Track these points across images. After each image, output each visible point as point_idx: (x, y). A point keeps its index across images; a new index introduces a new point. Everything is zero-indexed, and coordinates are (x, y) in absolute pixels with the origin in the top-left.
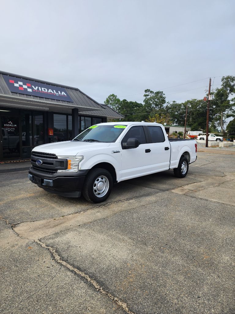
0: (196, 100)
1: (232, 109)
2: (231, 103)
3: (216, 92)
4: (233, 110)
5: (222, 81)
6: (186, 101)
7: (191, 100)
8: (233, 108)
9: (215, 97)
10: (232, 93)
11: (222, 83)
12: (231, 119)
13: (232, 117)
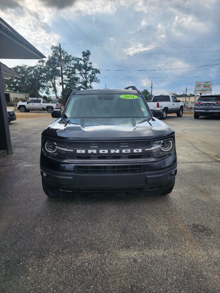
11: (52, 52)
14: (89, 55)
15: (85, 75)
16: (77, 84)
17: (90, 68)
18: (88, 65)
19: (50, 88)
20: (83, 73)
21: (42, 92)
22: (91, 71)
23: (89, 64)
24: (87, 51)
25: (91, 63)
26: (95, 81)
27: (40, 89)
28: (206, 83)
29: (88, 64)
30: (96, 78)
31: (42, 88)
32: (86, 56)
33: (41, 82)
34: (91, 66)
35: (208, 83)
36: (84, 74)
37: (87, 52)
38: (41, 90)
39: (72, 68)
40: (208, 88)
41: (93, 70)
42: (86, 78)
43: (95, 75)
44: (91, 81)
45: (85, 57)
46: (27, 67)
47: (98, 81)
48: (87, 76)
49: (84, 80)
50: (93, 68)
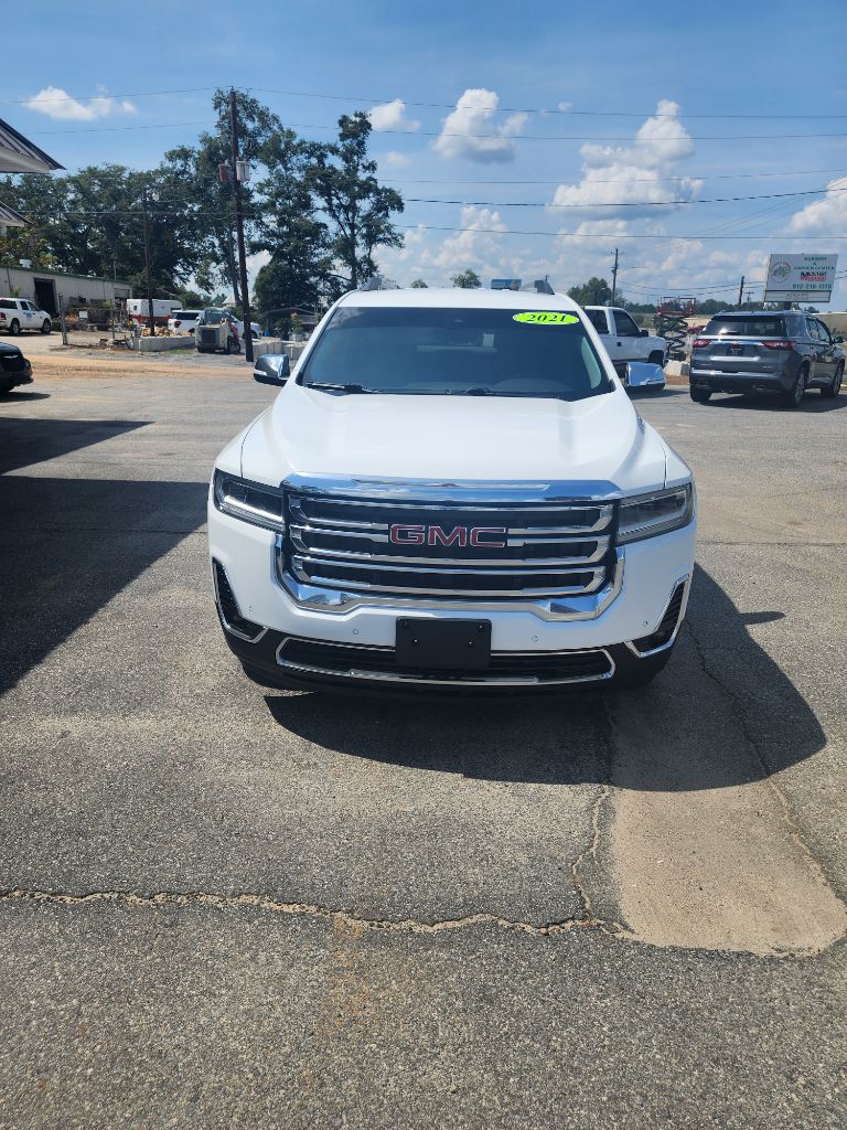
0: (122, 169)
1: (262, 223)
2: (257, 198)
3: (200, 147)
4: (268, 226)
5: (216, 108)
6: (85, 168)
7: (104, 168)
8: (264, 219)
9: (198, 169)
10: (252, 162)
11: (215, 117)
12: (265, 258)
13: (266, 252)
14: (365, 133)
15: (350, 215)
16: (316, 251)
17: (368, 188)
18: (362, 176)
19: (214, 264)
20: (340, 206)
21: (181, 278)
22: (373, 198)
23: (365, 168)
24: (356, 115)
25: (372, 167)
26: (384, 240)
27: (178, 268)
28: (810, 263)
29: (360, 167)
30: (388, 229)
31: (185, 260)
32: (354, 135)
33: (181, 237)
34: (371, 179)
35: (820, 263)
36: (346, 209)
37: (358, 119)
38: (182, 271)
39: (298, 185)
40: (817, 283)
41: (378, 192)
42: (353, 226)
43: (387, 215)
44: (371, 239)
45: (348, 142)
46: (126, 175)
47: (395, 240)
48: (358, 221)
49: (342, 233)
50: (380, 187)
